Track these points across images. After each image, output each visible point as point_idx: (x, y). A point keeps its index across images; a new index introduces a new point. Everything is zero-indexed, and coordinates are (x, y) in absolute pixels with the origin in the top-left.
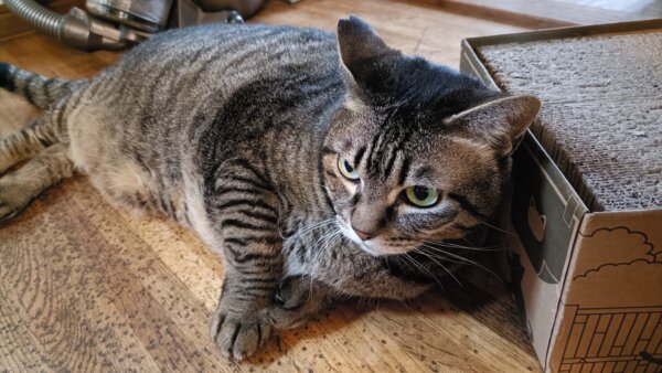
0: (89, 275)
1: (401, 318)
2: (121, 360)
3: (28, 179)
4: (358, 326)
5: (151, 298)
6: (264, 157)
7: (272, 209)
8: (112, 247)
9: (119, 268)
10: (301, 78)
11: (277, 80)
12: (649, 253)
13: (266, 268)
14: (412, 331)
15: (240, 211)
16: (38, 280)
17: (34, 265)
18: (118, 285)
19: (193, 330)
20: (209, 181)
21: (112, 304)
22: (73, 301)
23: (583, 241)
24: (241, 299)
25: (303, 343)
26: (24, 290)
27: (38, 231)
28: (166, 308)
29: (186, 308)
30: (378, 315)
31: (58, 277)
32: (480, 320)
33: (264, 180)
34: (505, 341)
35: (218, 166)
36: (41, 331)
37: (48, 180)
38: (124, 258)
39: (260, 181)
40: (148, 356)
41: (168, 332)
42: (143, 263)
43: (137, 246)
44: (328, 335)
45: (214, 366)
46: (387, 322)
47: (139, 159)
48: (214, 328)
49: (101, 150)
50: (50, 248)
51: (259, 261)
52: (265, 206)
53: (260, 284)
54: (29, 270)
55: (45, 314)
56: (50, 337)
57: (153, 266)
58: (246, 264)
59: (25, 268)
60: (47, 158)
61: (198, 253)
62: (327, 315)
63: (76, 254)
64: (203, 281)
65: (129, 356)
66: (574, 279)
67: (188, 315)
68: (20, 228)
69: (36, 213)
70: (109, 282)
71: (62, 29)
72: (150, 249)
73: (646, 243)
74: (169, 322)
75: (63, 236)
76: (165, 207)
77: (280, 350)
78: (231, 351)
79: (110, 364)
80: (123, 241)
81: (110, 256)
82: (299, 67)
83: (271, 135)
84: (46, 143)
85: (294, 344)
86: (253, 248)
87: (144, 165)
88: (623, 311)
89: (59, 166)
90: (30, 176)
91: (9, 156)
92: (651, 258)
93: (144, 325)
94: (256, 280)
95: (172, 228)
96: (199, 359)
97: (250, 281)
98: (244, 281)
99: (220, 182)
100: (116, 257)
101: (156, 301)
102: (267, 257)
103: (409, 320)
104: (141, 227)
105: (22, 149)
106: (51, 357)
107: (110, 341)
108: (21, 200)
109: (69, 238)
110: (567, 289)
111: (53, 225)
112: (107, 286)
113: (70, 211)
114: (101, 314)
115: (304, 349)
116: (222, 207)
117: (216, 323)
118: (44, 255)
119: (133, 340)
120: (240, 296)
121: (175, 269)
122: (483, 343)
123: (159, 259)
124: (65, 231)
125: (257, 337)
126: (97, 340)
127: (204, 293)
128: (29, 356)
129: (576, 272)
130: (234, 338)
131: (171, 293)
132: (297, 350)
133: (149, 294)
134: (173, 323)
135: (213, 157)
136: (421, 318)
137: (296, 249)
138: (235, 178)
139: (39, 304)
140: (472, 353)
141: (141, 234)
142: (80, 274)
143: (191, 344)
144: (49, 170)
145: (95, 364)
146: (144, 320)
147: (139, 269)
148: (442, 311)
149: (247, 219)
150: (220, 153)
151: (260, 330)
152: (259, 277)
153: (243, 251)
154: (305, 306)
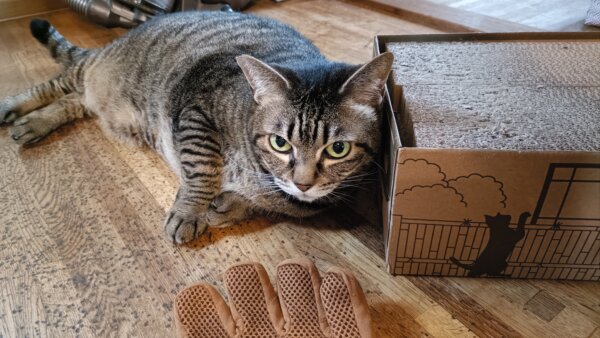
0: (86, 184)
1: (298, 229)
2: (100, 238)
3: (50, 115)
4: (268, 231)
5: (127, 202)
7: (218, 144)
8: (105, 168)
9: (108, 181)
12: (443, 180)
13: (207, 184)
14: (304, 237)
15: (193, 143)
16: (49, 184)
17: (48, 174)
18: (105, 192)
19: (152, 224)
20: (176, 120)
21: (100, 204)
22: (73, 199)
23: (398, 167)
24: (187, 204)
25: (227, 238)
26: (39, 190)
27: (54, 153)
28: (137, 209)
29: (150, 210)
30: (284, 226)
31: (63, 184)
32: (355, 235)
33: (211, 123)
34: (367, 249)
35: (181, 110)
36: (48, 216)
37: (65, 118)
38: (113, 175)
39: (208, 123)
40: (119, 237)
41: (135, 223)
42: (125, 179)
43: (123, 168)
44: (245, 235)
45: (162, 247)
46: (289, 230)
47: (134, 102)
48: (166, 221)
50: (60, 165)
51: (203, 178)
52: (213, 141)
53: (202, 195)
54: (44, 178)
55: (52, 205)
56: (53, 220)
57: (132, 182)
58: (195, 179)
59: (42, 175)
60: (66, 102)
61: (165, 176)
62: (248, 223)
63: (78, 170)
65: (106, 236)
66: (397, 195)
67: (151, 214)
68: (40, 149)
69: (53, 141)
70: (99, 189)
71: (89, 7)
72: (132, 171)
73: (440, 172)
74: (136, 217)
75: (71, 158)
76: (148, 137)
78: (174, 237)
79: (92, 239)
80: (113, 164)
81: (103, 173)
84: (66, 91)
85: (221, 238)
86: (200, 169)
87: (136, 107)
88: (432, 222)
89: (74, 109)
90: (52, 114)
91: (38, 99)
93: (119, 218)
94: (200, 192)
95: (150, 158)
96: (154, 242)
97: (195, 192)
98: (191, 191)
99: (182, 123)
100: (107, 174)
101: (130, 204)
102: (209, 176)
103: (304, 231)
104: (128, 156)
105: (48, 95)
106: (53, 232)
107: (94, 225)
108: (43, 130)
109: (76, 159)
110: (393, 203)
111: (64, 149)
112: (97, 192)
113: (78, 141)
114: (91, 209)
115: (227, 242)
116: (182, 140)
118: (56, 168)
119: (110, 226)
120: (186, 201)
121: (147, 185)
122: (351, 249)
123: (137, 178)
124: (73, 154)
125: (193, 230)
126: (85, 224)
127: (164, 202)
128: (37, 230)
129: (397, 190)
130: (177, 228)
131: (142, 200)
132: (222, 242)
133: (126, 199)
134: (139, 218)
135: (179, 103)
136: (318, 233)
138: (190, 120)
139: (48, 198)
140: (342, 253)
141: (127, 161)
142: (79, 183)
143: (150, 232)
144: (66, 111)
145: (82, 238)
146: (120, 214)
147: (122, 183)
149: (197, 149)
150: (183, 101)
151: (196, 225)
152: (201, 190)
153: (193, 171)
154: (232, 213)
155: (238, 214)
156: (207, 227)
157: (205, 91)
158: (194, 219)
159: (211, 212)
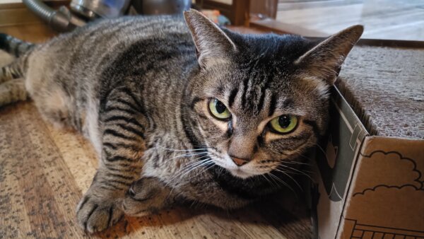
0: (9, 160)
1: (222, 223)
2: (6, 220)
4: (189, 224)
5: (46, 181)
6: (142, 88)
7: (141, 126)
8: (33, 145)
10: (181, 42)
11: (163, 40)
12: (417, 180)
13: (127, 168)
14: (229, 233)
15: (118, 125)
18: (26, 169)
19: (66, 207)
20: (103, 101)
21: (17, 181)
23: (363, 160)
24: (103, 188)
25: (144, 229)
28: (53, 190)
29: (68, 191)
30: (206, 218)
33: (139, 105)
35: (110, 91)
37: (9, 99)
38: (38, 152)
39: (136, 105)
40: (27, 219)
41: (48, 205)
42: (50, 158)
43: (50, 147)
44: (164, 227)
45: (72, 235)
46: (212, 224)
47: (65, 87)
49: (43, 80)
51: (123, 162)
52: (136, 123)
53: (121, 179)
57: (56, 161)
58: (115, 163)
60: (12, 85)
61: (90, 157)
62: (168, 212)
63: (6, 146)
64: (86, 176)
65: (13, 218)
66: (354, 195)
67: (67, 196)
70: (21, 167)
72: (58, 150)
73: (415, 170)
74: (51, 198)
75: (4, 134)
76: (75, 122)
77: (125, 231)
78: (85, 224)
80: (42, 143)
81: (30, 150)
82: (181, 35)
83: (150, 74)
84: (15, 76)
85: (137, 228)
86: (121, 152)
87: (67, 91)
88: (393, 231)
89: (18, 91)
92: (419, 185)
93: (33, 198)
94: (119, 176)
95: (78, 140)
96: (63, 228)
97: (115, 175)
98: (109, 175)
99: (109, 103)
100: (33, 152)
101: (48, 184)
102: (130, 160)
103: (229, 225)
104: (58, 136)
107: (4, 205)
109: (7, 136)
110: (347, 205)
112: (18, 169)
113: (15, 120)
114: (6, 186)
115: (143, 233)
116: (107, 121)
117: (81, 202)
119: (21, 207)
120: (104, 185)
121: (70, 165)
123: (61, 157)
124: (6, 131)
125: (108, 218)
127: (84, 184)
129: (355, 189)
130: (90, 214)
131: (61, 180)
132: (138, 233)
133: (45, 179)
134: (54, 200)
135: (109, 85)
136: (238, 225)
137: (152, 157)
138: (119, 101)
141: (55, 140)
142: (4, 158)
143: (62, 216)
144: (11, 92)
146: (34, 194)
147: (45, 162)
148: (255, 222)
149: (121, 131)
150: (113, 83)
151: (111, 213)
152: (121, 174)
153: (114, 153)
154: (151, 201)
155: (158, 203)
156: (123, 216)
157: (136, 73)
158: (109, 205)
159: (128, 198)
